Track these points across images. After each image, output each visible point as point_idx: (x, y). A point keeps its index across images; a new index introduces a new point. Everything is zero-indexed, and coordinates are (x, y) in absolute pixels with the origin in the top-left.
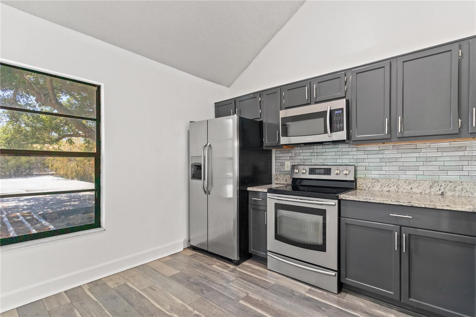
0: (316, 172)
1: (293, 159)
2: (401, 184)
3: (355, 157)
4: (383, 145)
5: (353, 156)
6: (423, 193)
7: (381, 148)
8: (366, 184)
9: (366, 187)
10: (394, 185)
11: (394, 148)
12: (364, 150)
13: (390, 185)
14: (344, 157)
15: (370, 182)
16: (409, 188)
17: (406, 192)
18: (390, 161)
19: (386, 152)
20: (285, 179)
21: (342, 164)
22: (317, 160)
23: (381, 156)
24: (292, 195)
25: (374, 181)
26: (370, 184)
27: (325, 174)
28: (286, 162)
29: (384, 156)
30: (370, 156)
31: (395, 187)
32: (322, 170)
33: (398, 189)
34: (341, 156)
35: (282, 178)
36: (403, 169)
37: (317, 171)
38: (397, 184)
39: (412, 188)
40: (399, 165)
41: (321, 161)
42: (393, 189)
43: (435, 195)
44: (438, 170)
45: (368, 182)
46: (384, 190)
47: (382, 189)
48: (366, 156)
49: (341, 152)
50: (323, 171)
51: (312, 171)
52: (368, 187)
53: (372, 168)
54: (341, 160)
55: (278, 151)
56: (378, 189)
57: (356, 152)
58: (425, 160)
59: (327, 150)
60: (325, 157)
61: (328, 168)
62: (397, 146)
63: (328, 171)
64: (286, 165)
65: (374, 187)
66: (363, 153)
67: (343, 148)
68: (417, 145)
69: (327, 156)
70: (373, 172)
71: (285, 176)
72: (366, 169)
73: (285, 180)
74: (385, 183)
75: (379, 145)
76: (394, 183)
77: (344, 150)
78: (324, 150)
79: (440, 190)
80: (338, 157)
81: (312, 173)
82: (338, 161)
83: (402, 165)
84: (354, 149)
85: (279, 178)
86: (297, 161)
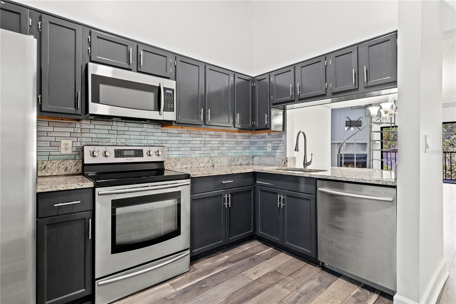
0: (124, 155)
1: (77, 137)
2: (193, 162)
3: (160, 138)
4: (182, 129)
5: (158, 138)
6: (205, 166)
7: (180, 132)
8: (170, 164)
9: (170, 166)
10: (189, 163)
11: (188, 133)
12: (167, 133)
13: (187, 163)
14: (149, 138)
15: (173, 161)
16: (198, 164)
17: (196, 167)
18: (186, 143)
19: (183, 135)
20: (63, 167)
21: (147, 145)
22: (118, 140)
23: (179, 139)
24: (137, 184)
25: (176, 160)
26: (174, 163)
27: (136, 156)
28: (63, 142)
29: (182, 139)
30: (171, 138)
31: (190, 164)
32: (132, 151)
33: (192, 165)
34: (146, 137)
35: (57, 166)
36: (193, 149)
37: (125, 153)
38: (191, 161)
39: (199, 164)
40: (191, 146)
41: (123, 141)
42: (189, 166)
43: (210, 167)
44: (210, 150)
45: (172, 161)
46: (183, 167)
47: (182, 166)
48: (168, 138)
49: (146, 132)
50: (132, 153)
51: (119, 153)
52: (172, 166)
53: (173, 149)
54: (146, 140)
55: (45, 122)
56: (179, 167)
57: (160, 133)
58: (204, 143)
59: (130, 129)
60: (128, 137)
61: (139, 150)
62: (190, 131)
63: (139, 153)
64: (63, 146)
65: (177, 166)
66: (165, 135)
67: (148, 129)
68: (201, 132)
69: (130, 136)
70: (174, 153)
71: (62, 163)
72: (169, 150)
73: (64, 169)
74: (184, 161)
75: (179, 129)
76: (190, 161)
77: (149, 130)
78: (126, 129)
79: (212, 163)
80: (143, 137)
81: (119, 155)
82: (143, 141)
83: (192, 146)
84: (158, 131)
85: (49, 166)
86: (84, 140)
